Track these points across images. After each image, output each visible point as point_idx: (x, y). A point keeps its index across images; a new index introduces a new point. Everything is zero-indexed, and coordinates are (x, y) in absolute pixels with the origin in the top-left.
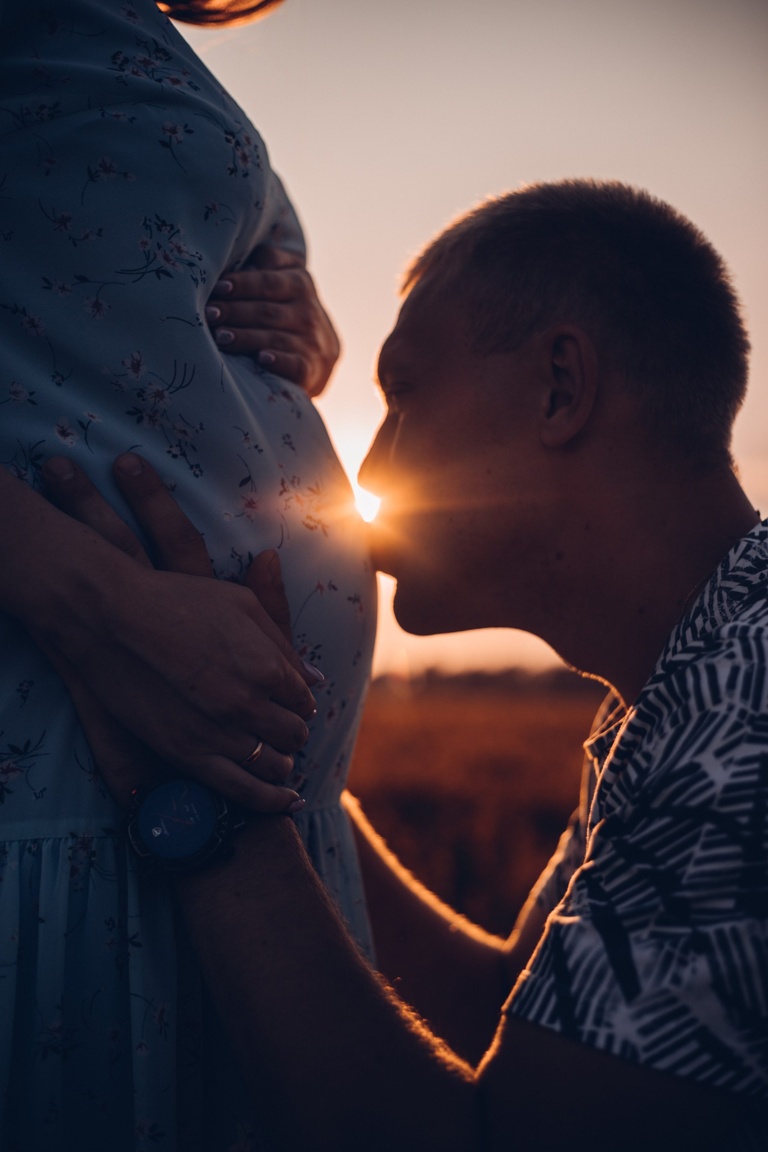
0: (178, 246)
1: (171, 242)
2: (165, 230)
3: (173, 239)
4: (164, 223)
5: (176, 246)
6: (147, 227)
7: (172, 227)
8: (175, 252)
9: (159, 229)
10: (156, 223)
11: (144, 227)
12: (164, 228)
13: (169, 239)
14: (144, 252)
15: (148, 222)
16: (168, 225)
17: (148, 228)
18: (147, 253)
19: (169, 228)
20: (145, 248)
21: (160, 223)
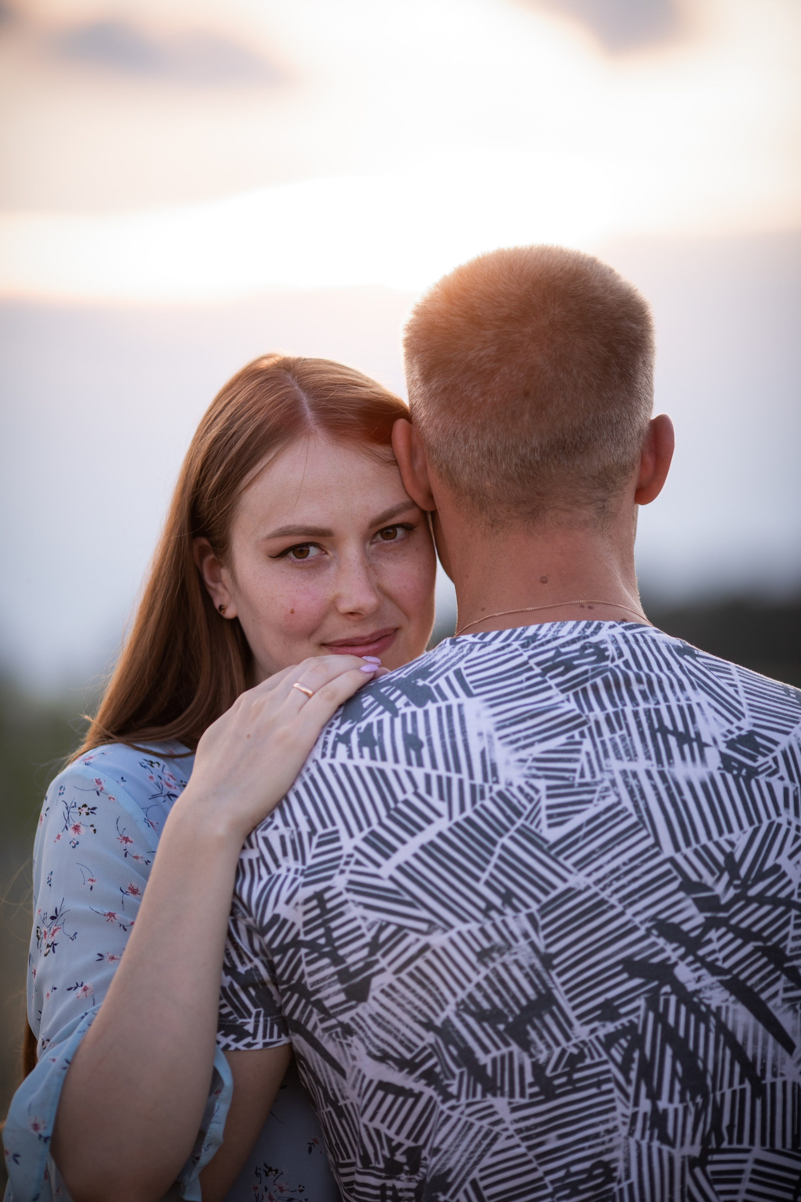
0: (281, 1186)
1: (276, 1184)
2: (272, 1175)
3: (277, 1182)
4: (270, 1169)
5: (279, 1188)
6: (257, 1174)
7: (277, 1171)
8: (278, 1192)
9: (267, 1175)
10: (264, 1171)
11: (255, 1175)
12: (270, 1173)
13: (274, 1182)
14: (255, 1195)
15: (258, 1171)
16: (273, 1171)
17: (259, 1175)
18: (257, 1196)
19: (274, 1172)
20: (256, 1191)
21: (267, 1170)
